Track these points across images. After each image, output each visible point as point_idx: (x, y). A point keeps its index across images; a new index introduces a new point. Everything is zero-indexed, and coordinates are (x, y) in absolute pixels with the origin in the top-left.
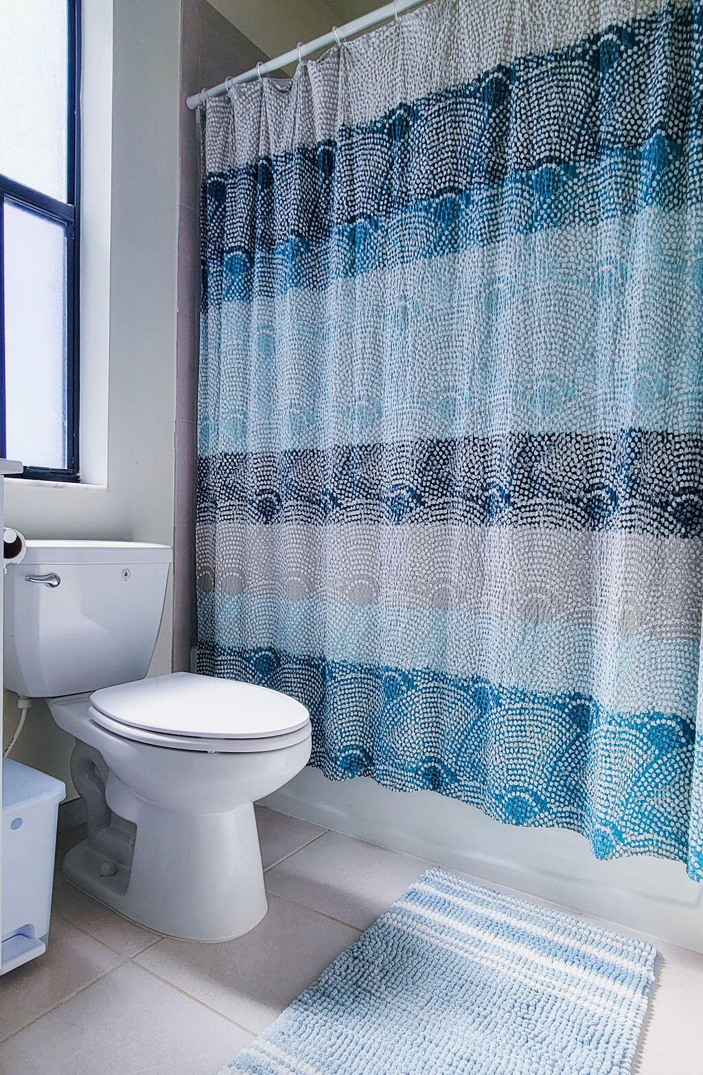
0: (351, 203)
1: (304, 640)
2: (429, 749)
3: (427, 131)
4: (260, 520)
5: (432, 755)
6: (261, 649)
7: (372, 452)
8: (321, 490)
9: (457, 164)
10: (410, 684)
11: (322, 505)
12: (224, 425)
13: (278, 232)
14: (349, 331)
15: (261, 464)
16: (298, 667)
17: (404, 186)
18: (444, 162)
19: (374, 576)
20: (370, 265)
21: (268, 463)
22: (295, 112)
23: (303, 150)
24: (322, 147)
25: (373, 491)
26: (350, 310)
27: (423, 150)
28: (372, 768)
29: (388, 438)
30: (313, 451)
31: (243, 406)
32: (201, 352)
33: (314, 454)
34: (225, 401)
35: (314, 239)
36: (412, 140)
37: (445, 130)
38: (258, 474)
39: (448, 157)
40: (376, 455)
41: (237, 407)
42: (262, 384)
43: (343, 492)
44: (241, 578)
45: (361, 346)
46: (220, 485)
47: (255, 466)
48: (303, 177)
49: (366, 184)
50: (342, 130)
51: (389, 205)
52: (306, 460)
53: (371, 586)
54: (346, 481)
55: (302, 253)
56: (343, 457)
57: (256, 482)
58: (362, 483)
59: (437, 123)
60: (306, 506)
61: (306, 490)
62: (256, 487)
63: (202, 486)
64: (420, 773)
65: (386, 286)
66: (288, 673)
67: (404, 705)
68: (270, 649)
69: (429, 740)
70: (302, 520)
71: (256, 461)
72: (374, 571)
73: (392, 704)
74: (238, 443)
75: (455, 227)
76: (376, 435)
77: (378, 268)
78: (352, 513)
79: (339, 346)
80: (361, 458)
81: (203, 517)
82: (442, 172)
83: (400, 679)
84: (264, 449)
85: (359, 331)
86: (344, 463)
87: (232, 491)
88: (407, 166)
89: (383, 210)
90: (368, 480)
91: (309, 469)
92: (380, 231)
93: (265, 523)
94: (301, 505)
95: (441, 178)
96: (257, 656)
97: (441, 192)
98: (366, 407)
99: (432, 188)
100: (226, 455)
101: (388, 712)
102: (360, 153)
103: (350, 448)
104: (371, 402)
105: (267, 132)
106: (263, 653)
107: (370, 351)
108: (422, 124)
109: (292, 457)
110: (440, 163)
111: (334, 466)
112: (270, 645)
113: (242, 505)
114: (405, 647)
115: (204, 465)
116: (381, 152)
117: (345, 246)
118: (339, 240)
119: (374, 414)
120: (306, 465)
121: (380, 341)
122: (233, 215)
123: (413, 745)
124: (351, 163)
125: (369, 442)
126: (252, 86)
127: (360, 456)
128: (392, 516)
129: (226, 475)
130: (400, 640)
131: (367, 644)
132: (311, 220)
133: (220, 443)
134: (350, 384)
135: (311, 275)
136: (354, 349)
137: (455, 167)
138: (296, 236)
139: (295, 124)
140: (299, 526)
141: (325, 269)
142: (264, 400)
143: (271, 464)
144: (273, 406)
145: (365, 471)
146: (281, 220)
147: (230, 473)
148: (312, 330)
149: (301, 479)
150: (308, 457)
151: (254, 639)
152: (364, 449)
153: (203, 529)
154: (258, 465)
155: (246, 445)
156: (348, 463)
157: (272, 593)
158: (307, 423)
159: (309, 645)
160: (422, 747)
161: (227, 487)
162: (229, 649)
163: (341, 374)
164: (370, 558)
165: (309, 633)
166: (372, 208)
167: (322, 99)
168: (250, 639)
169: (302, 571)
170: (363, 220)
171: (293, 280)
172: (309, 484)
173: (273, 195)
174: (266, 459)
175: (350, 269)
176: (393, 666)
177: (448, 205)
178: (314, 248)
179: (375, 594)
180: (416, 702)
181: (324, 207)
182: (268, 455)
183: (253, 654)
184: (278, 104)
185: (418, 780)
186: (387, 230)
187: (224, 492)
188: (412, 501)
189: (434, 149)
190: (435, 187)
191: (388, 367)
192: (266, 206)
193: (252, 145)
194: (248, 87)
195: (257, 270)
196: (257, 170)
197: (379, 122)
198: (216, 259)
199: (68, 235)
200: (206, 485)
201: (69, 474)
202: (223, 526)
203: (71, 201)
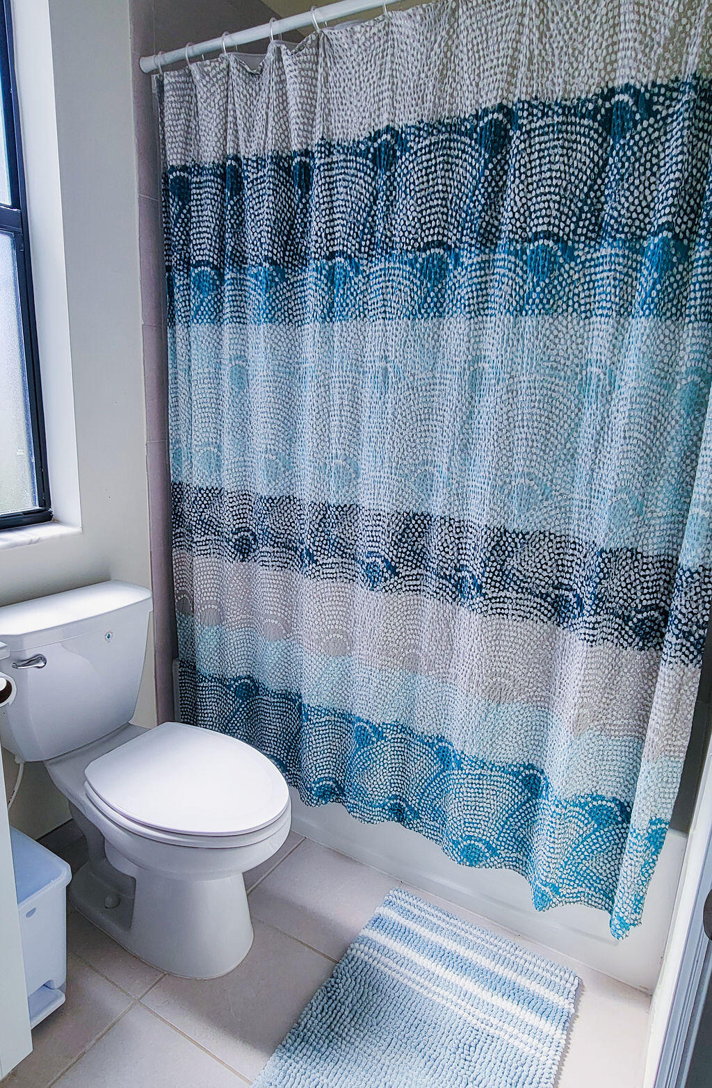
0: (330, 237)
2: (395, 789)
3: (416, 169)
4: (237, 558)
5: (398, 794)
6: (240, 678)
7: (349, 512)
8: (297, 538)
9: (447, 214)
10: (380, 736)
11: (298, 553)
12: (197, 458)
13: (250, 252)
14: (327, 382)
15: (237, 503)
16: (276, 700)
17: (389, 229)
18: (433, 210)
19: (348, 631)
20: (350, 314)
22: (268, 107)
23: (277, 159)
24: (297, 159)
25: (349, 551)
26: (327, 360)
27: (410, 191)
28: (343, 798)
29: (365, 501)
30: (289, 497)
31: (216, 438)
33: (290, 500)
34: (198, 433)
35: (290, 265)
36: (399, 175)
37: (436, 171)
38: (234, 513)
39: (438, 205)
40: (352, 515)
41: (210, 440)
42: (236, 420)
43: (320, 548)
44: (219, 610)
45: (339, 402)
47: (230, 505)
48: (277, 193)
49: (347, 217)
50: (321, 145)
51: (372, 247)
52: (282, 506)
53: (345, 640)
54: (322, 538)
55: (277, 284)
56: (319, 514)
57: (232, 521)
58: (338, 543)
59: (427, 161)
60: (283, 552)
61: (282, 536)
62: (232, 526)
63: (177, 511)
64: (386, 808)
65: (367, 339)
66: (267, 705)
67: (374, 753)
68: (249, 677)
69: (395, 781)
70: (278, 566)
71: (231, 500)
72: (348, 626)
73: (362, 751)
74: (212, 477)
76: (353, 496)
77: (358, 318)
78: (329, 571)
79: (316, 398)
80: (337, 518)
81: (179, 542)
82: (430, 221)
83: (370, 730)
84: (239, 488)
85: (337, 385)
86: (321, 520)
87: (207, 526)
88: (392, 206)
89: (365, 252)
90: (343, 539)
91: (286, 515)
92: (360, 276)
93: (242, 561)
94: (277, 552)
95: (429, 229)
96: (236, 683)
97: (428, 246)
98: (344, 467)
99: (419, 240)
100: (200, 490)
101: (359, 758)
102: (341, 177)
103: (326, 506)
104: (349, 461)
105: (235, 124)
106: (242, 681)
107: (348, 408)
108: (411, 159)
109: (268, 505)
110: (429, 211)
111: (311, 523)
112: (248, 673)
113: (218, 540)
114: (376, 704)
115: (178, 490)
116: (364, 181)
117: (323, 286)
118: (317, 278)
119: (350, 474)
120: (283, 512)
121: (358, 398)
122: (199, 222)
123: (381, 786)
124: (331, 186)
125: (346, 502)
126: (217, 64)
127: (336, 515)
128: (367, 581)
130: (371, 697)
131: (341, 691)
132: (287, 244)
133: (195, 476)
134: (327, 439)
135: (286, 308)
136: (332, 403)
137: (445, 217)
138: (271, 264)
139: (267, 122)
140: (275, 572)
142: (238, 436)
143: (246, 501)
144: (248, 443)
145: (341, 531)
146: (253, 238)
147: (205, 508)
149: (277, 526)
150: (284, 503)
151: (233, 669)
152: (340, 509)
154: (234, 504)
155: (220, 480)
156: (324, 520)
157: (250, 626)
158: (282, 469)
159: (286, 682)
160: (389, 787)
161: (203, 522)
162: (210, 676)
163: (318, 429)
164: (344, 614)
165: (286, 670)
166: (353, 248)
167: (298, 101)
168: (230, 669)
169: (279, 614)
170: (343, 260)
171: (267, 315)
172: (285, 530)
173: (243, 203)
174: (241, 497)
175: (328, 313)
176: (365, 718)
177: (435, 262)
178: (290, 277)
179: (348, 648)
180: (386, 751)
181: (301, 230)
182: (244, 493)
183: (232, 682)
184: (248, 91)
185: (385, 813)
186: (368, 276)
188: (387, 571)
189: (423, 193)
190: (422, 239)
191: (367, 429)
192: (235, 217)
193: (219, 141)
194: (213, 64)
195: (227, 294)
196: (224, 169)
197: (362, 143)
198: (182, 270)
200: (180, 510)
202: (200, 561)
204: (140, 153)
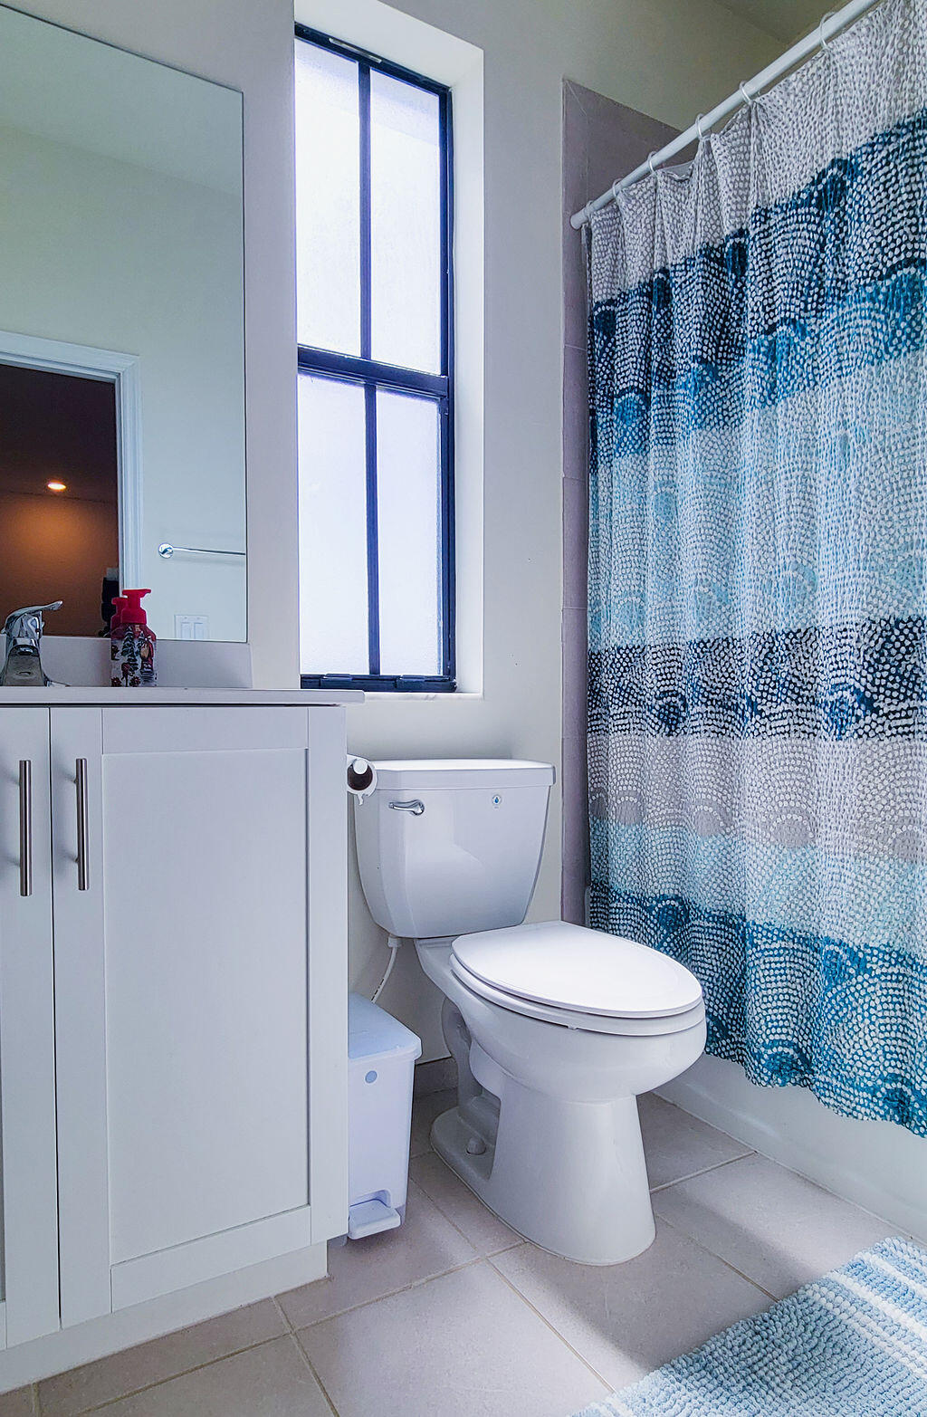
0: (769, 308)
1: (719, 890)
2: (893, 1063)
3: (871, 190)
4: (661, 731)
5: (897, 1072)
6: (664, 897)
7: (804, 639)
8: (738, 691)
9: (916, 225)
10: (862, 966)
11: (740, 712)
12: (617, 611)
13: (678, 360)
14: (769, 478)
15: (662, 659)
16: (710, 925)
17: (840, 271)
18: (897, 226)
19: (810, 810)
20: (796, 386)
21: (671, 657)
22: (696, 204)
23: (707, 252)
24: (731, 241)
25: (806, 693)
26: (770, 450)
27: (865, 216)
28: (811, 1077)
29: (825, 619)
30: (727, 640)
31: (639, 586)
32: (591, 523)
33: (728, 644)
34: (617, 582)
35: (724, 361)
36: (851, 206)
37: (897, 181)
38: (658, 672)
39: (903, 218)
40: (809, 643)
41: (632, 587)
42: (662, 557)
43: (765, 694)
44: (639, 804)
45: (785, 496)
46: (612, 686)
47: (654, 662)
48: (707, 286)
49: (789, 278)
50: (756, 214)
51: (821, 301)
52: (717, 652)
53: (805, 823)
54: (768, 680)
55: (708, 384)
56: (764, 647)
57: (655, 682)
58: (791, 682)
59: (885, 174)
60: (719, 713)
61: (718, 691)
62: (655, 688)
63: (594, 687)
64: (879, 1095)
65: (819, 411)
66: (698, 932)
67: (852, 994)
68: (677, 898)
69: (892, 1049)
70: (713, 732)
71: (655, 656)
72: (810, 803)
73: (834, 991)
74: (634, 633)
75: (917, 314)
76: (809, 616)
77: (807, 389)
78: (778, 723)
79: (756, 500)
80: (788, 649)
81: (595, 726)
82: (894, 241)
83: (845, 956)
84: (665, 640)
85: (783, 477)
86: (766, 656)
87: (627, 693)
88: (843, 243)
89: (812, 309)
90: (798, 677)
91: (723, 663)
92: (808, 338)
93: (669, 735)
94: (711, 712)
95: (893, 250)
96: (660, 905)
97: (893, 269)
98: (794, 579)
99: (880, 267)
100: (618, 649)
101: (830, 1002)
102: (779, 238)
103: (773, 635)
104: (801, 571)
105: (663, 237)
106: (668, 902)
107: (797, 502)
108: (863, 181)
109: (699, 650)
110: (891, 230)
111: (752, 660)
112: (676, 892)
113: (639, 712)
114: (852, 913)
115: (596, 661)
116: (808, 231)
117: (762, 365)
118: (754, 359)
119: (805, 587)
120: (718, 659)
121: (811, 487)
122: (624, 349)
123: (868, 1054)
124: (768, 254)
125: (799, 626)
126: (644, 185)
127: (787, 645)
128: (832, 728)
130: (844, 901)
131: (801, 903)
132: (720, 338)
133: (614, 634)
134: (772, 548)
135: (720, 410)
136: (777, 502)
137: (914, 229)
138: (700, 363)
139: (696, 219)
140: (709, 740)
141: (739, 399)
142: (664, 576)
143: (675, 658)
144: (676, 584)
145: (794, 665)
146: (681, 345)
147: (625, 671)
148: (723, 481)
149: (712, 677)
150: (721, 648)
151: (656, 884)
152: (791, 636)
153: (597, 740)
154: (658, 660)
155: (644, 635)
156: (771, 656)
157: (678, 824)
158: (718, 604)
159: (726, 898)
160: (882, 1059)
161: (621, 689)
162: (626, 894)
163: (760, 537)
164: (803, 784)
165: (726, 881)
166: (798, 309)
167: (729, 181)
168: (651, 883)
169: (714, 799)
170: (785, 328)
171: (696, 421)
172: (723, 684)
173: (672, 315)
174: (668, 652)
175: (769, 395)
176: (836, 937)
177: (905, 285)
178: (725, 374)
179: (811, 835)
180: (872, 994)
181: (736, 317)
182: (671, 646)
183: (654, 903)
184: (676, 198)
185: (877, 1104)
186: (818, 336)
187: (616, 695)
188: (859, 707)
189: (882, 212)
190: (884, 264)
191: (824, 522)
192: (662, 330)
193: (645, 258)
194: (639, 186)
195: (653, 413)
196: (652, 287)
197: (803, 192)
198: (606, 407)
199: (442, 411)
200: (598, 685)
201: (445, 681)
202: (617, 739)
203: (444, 371)
204: (567, 305)
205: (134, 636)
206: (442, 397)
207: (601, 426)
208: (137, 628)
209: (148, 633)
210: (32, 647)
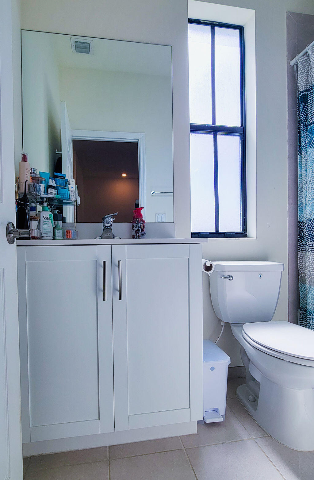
12: (309, 206)
32: (299, 173)
34: (310, 195)
46: (308, 234)
63: (301, 234)
81: (301, 249)
100: (310, 220)
115: (302, 225)
122: (311, 107)
129: (311, 230)
133: (308, 214)
153: (302, 254)
161: (311, 235)
187: (309, 238)
198: (305, 130)
199: (241, 139)
200: (303, 234)
201: (243, 233)
202: (310, 254)
203: (242, 125)
204: (289, 94)
205: (139, 222)
206: (241, 134)
207: (303, 137)
208: (140, 220)
209: (143, 221)
210: (110, 227)
